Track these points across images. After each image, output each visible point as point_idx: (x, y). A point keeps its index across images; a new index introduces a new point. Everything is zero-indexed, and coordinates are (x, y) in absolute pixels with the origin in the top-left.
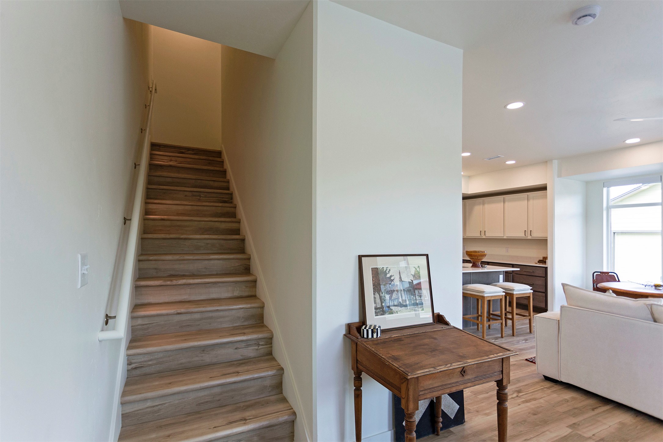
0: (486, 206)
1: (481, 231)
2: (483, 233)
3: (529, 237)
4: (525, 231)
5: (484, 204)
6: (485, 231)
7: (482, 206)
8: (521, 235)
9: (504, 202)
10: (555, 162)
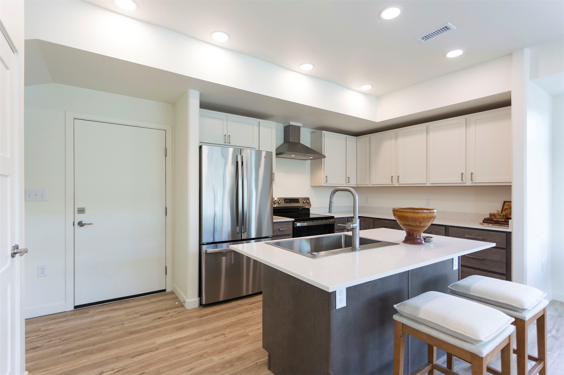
0: (400, 140)
1: (392, 177)
2: (395, 179)
3: (469, 183)
4: (462, 173)
5: (396, 138)
6: (398, 176)
7: (394, 140)
8: (455, 180)
9: (427, 132)
10: (527, 51)
